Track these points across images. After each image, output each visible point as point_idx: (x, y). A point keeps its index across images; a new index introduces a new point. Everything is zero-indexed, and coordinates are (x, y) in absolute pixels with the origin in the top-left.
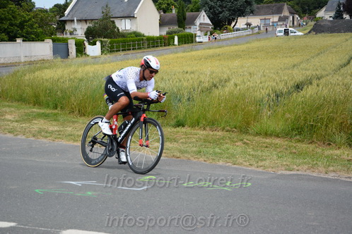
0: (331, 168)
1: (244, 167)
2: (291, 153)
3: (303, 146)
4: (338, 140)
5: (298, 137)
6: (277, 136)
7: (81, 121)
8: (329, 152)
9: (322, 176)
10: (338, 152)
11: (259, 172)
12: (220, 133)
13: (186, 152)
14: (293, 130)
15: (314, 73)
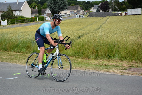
0: (87, 68)
3: (80, 60)
4: (92, 56)
5: (78, 56)
8: (88, 62)
9: (84, 70)
10: (91, 61)
11: (61, 70)
14: (76, 54)
15: (86, 32)
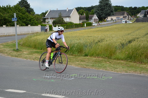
0: (142, 72)
2: (127, 66)
3: (132, 64)
4: (145, 61)
5: (130, 60)
6: (122, 60)
8: (141, 66)
9: (139, 74)
10: (145, 66)
11: (115, 73)
12: (101, 59)
13: (88, 65)
14: (128, 57)
15: (136, 37)
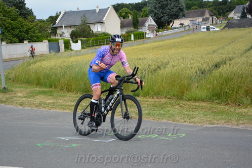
0: (241, 122)
1: (181, 123)
2: (213, 112)
3: (221, 107)
4: (245, 101)
5: (217, 101)
6: (203, 101)
7: (68, 95)
8: (239, 110)
9: (234, 127)
10: (245, 110)
11: (191, 126)
12: (163, 100)
14: (213, 96)
15: (227, 56)
